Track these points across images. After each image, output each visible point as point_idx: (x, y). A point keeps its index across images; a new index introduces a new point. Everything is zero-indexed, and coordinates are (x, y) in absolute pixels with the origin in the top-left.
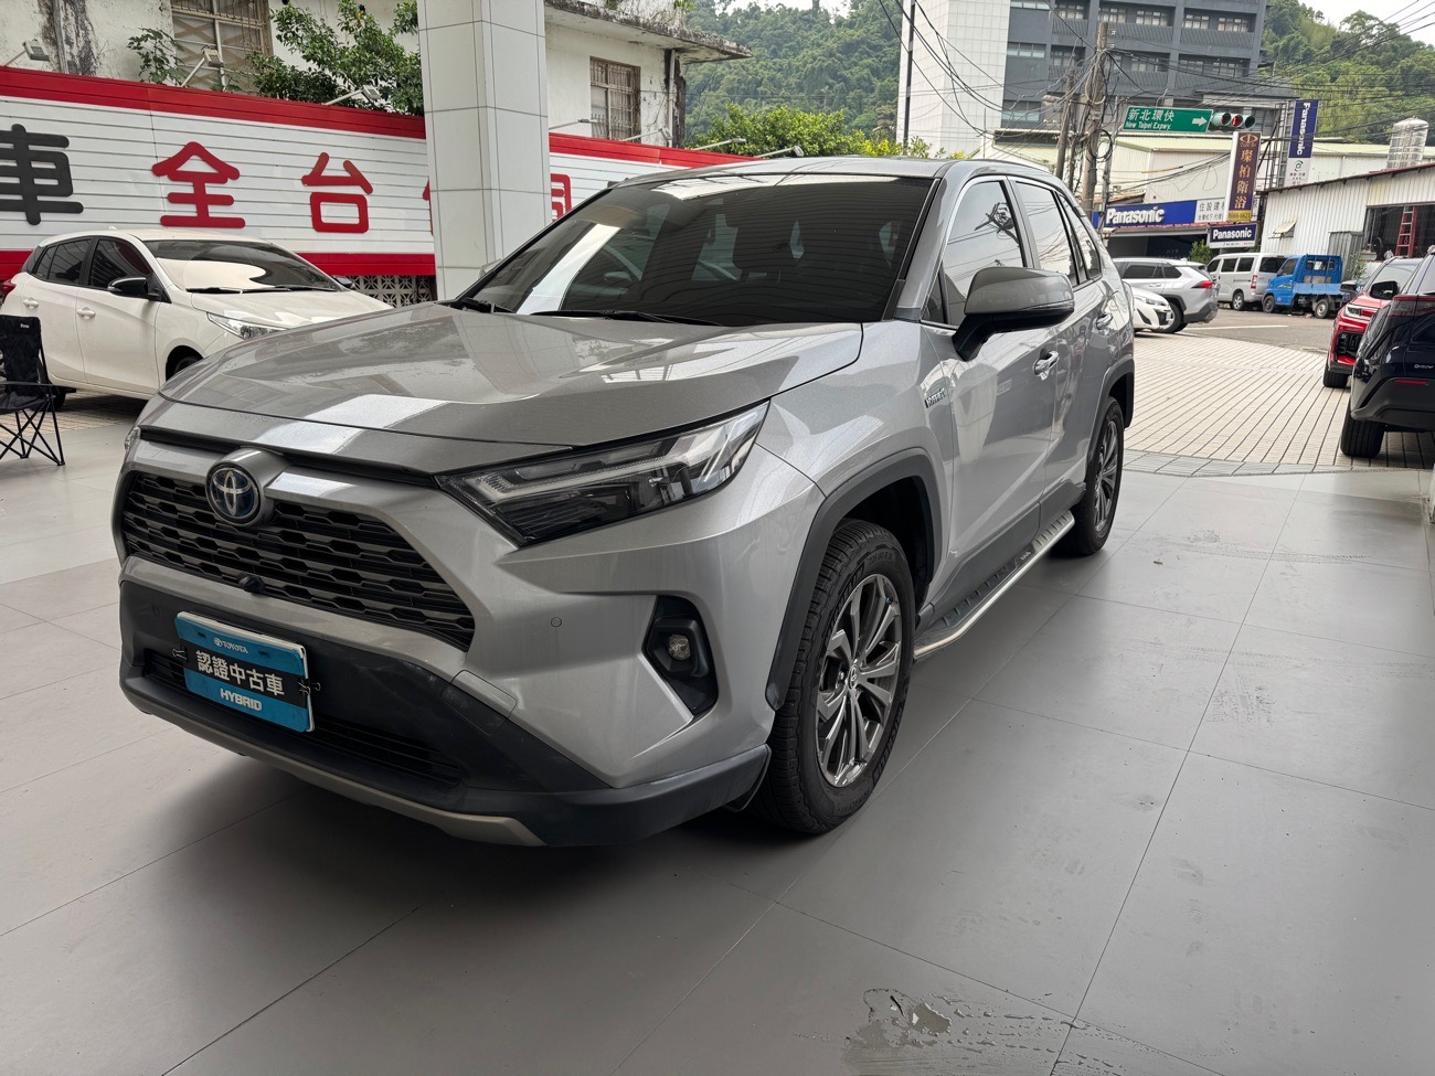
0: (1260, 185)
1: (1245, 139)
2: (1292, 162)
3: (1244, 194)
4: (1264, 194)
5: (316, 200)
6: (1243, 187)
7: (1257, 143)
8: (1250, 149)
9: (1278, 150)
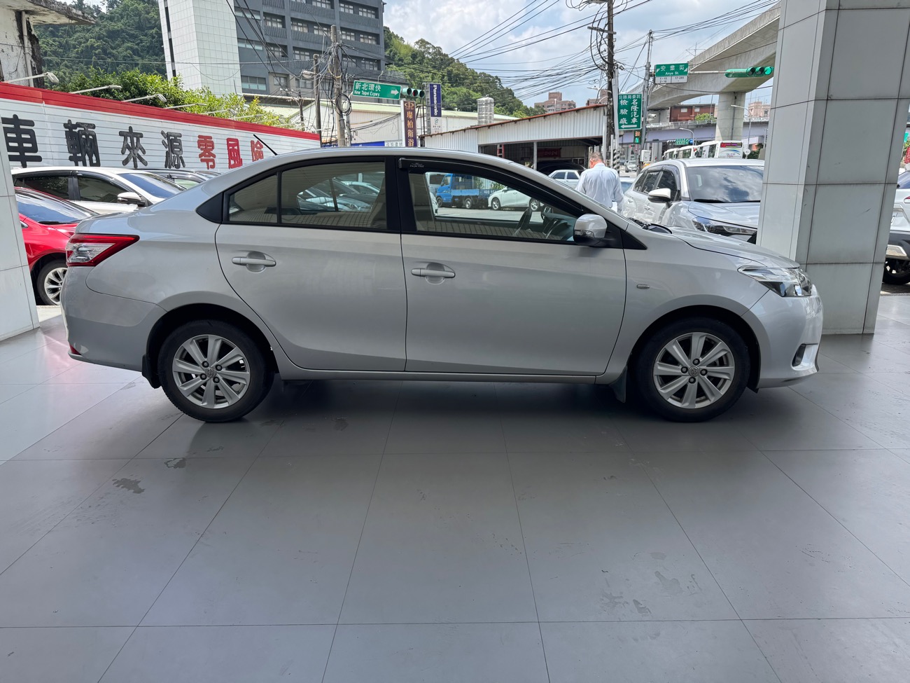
0: (419, 133)
1: (407, 105)
2: (433, 119)
3: (412, 138)
4: (422, 138)
6: (411, 134)
7: (414, 107)
8: (411, 111)
9: (425, 112)
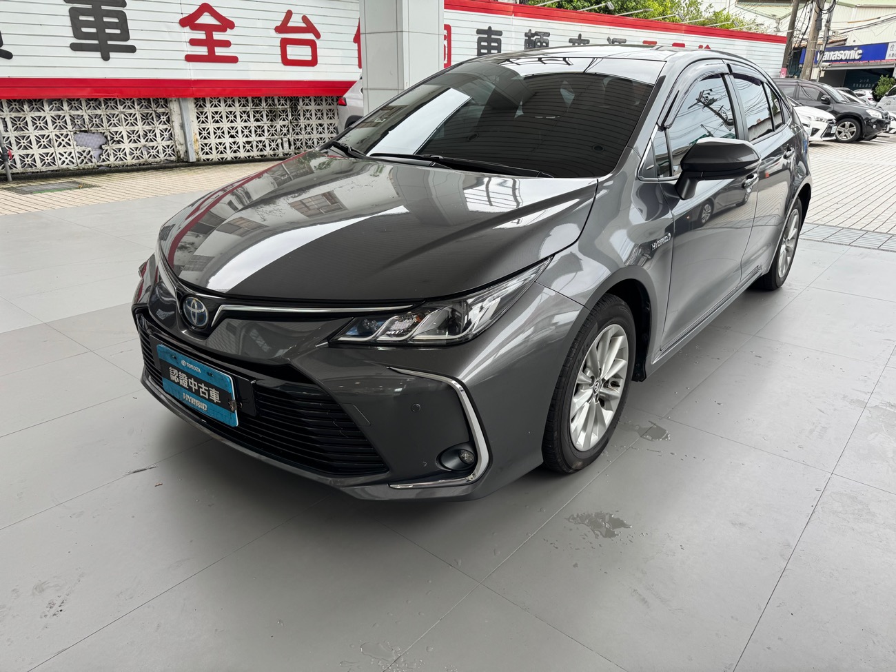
5: (284, 43)
